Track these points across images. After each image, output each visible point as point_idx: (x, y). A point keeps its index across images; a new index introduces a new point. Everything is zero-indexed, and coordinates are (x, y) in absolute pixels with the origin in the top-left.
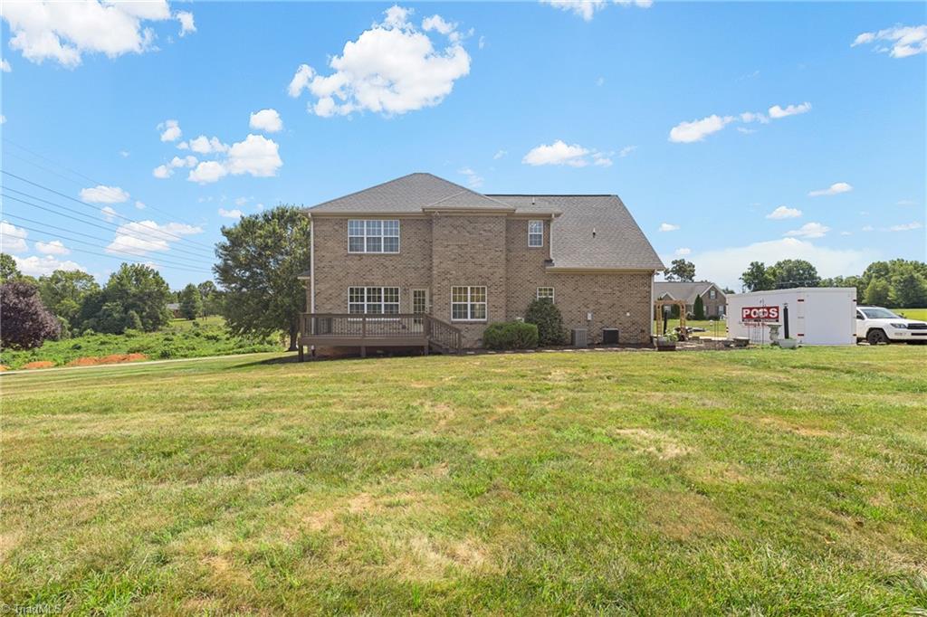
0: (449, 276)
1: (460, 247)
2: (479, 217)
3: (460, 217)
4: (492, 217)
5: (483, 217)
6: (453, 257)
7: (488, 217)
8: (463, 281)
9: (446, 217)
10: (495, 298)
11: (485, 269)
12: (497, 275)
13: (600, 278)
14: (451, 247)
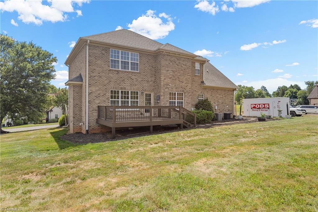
0: (168, 86)
1: (173, 71)
2: (181, 57)
3: (173, 56)
4: (187, 58)
5: (183, 58)
6: (170, 76)
7: (185, 58)
8: (174, 89)
9: (167, 55)
10: (188, 99)
11: (183, 84)
12: (188, 87)
13: (219, 91)
14: (169, 71)
